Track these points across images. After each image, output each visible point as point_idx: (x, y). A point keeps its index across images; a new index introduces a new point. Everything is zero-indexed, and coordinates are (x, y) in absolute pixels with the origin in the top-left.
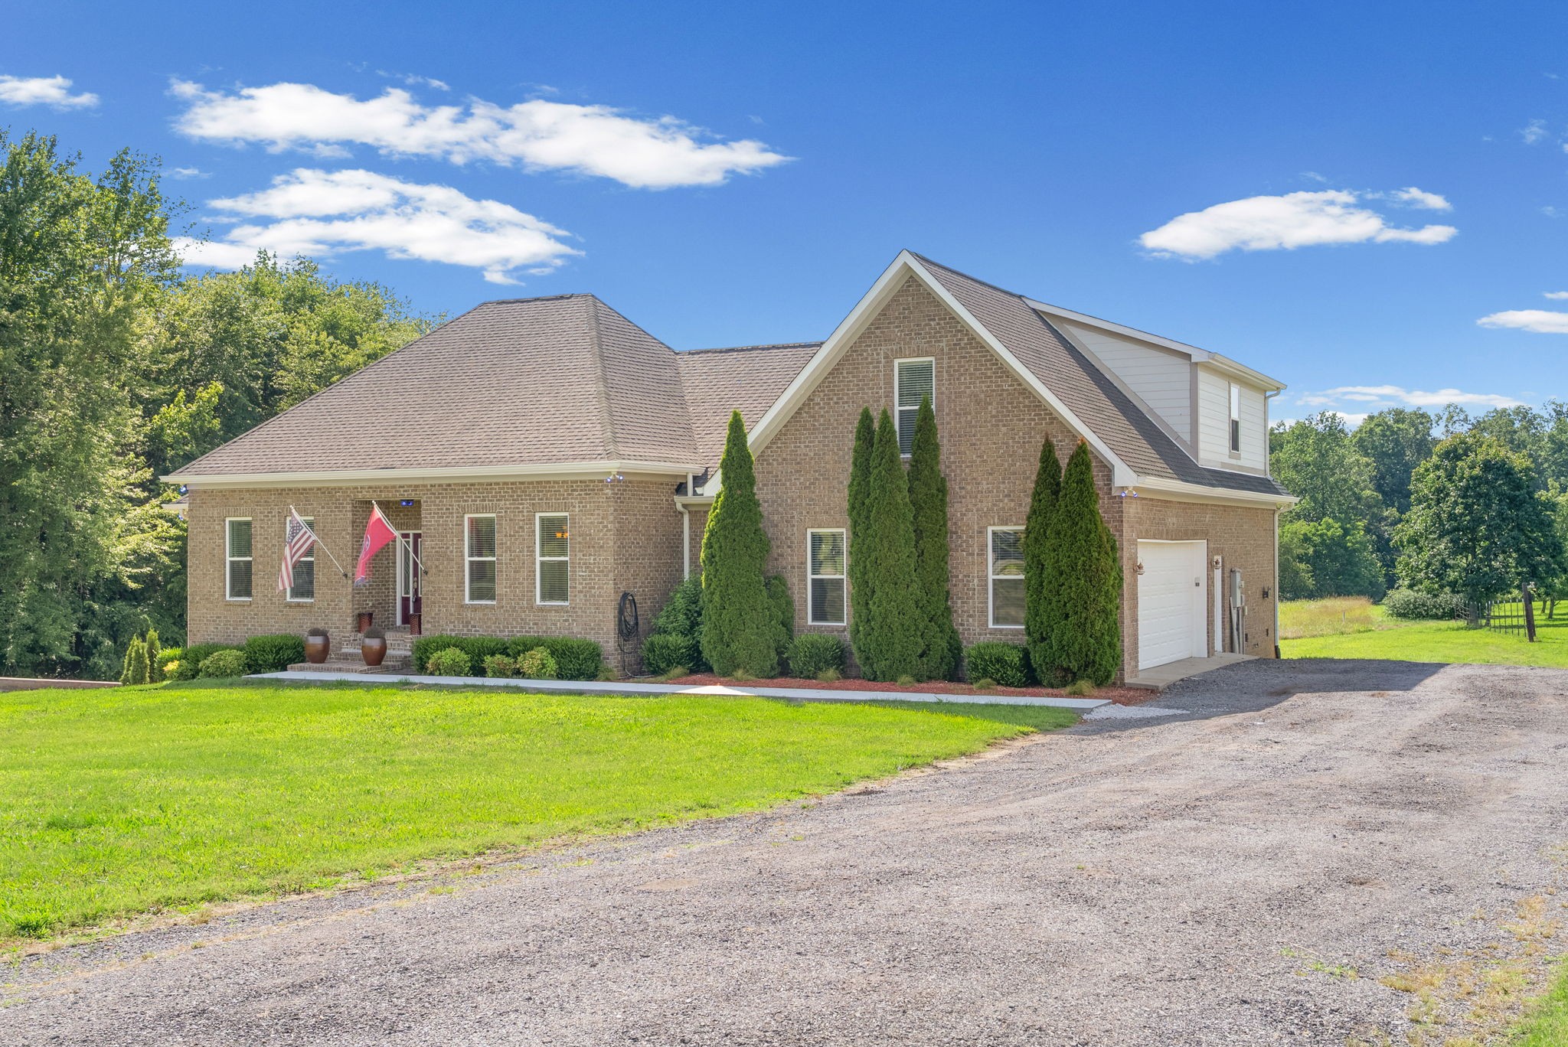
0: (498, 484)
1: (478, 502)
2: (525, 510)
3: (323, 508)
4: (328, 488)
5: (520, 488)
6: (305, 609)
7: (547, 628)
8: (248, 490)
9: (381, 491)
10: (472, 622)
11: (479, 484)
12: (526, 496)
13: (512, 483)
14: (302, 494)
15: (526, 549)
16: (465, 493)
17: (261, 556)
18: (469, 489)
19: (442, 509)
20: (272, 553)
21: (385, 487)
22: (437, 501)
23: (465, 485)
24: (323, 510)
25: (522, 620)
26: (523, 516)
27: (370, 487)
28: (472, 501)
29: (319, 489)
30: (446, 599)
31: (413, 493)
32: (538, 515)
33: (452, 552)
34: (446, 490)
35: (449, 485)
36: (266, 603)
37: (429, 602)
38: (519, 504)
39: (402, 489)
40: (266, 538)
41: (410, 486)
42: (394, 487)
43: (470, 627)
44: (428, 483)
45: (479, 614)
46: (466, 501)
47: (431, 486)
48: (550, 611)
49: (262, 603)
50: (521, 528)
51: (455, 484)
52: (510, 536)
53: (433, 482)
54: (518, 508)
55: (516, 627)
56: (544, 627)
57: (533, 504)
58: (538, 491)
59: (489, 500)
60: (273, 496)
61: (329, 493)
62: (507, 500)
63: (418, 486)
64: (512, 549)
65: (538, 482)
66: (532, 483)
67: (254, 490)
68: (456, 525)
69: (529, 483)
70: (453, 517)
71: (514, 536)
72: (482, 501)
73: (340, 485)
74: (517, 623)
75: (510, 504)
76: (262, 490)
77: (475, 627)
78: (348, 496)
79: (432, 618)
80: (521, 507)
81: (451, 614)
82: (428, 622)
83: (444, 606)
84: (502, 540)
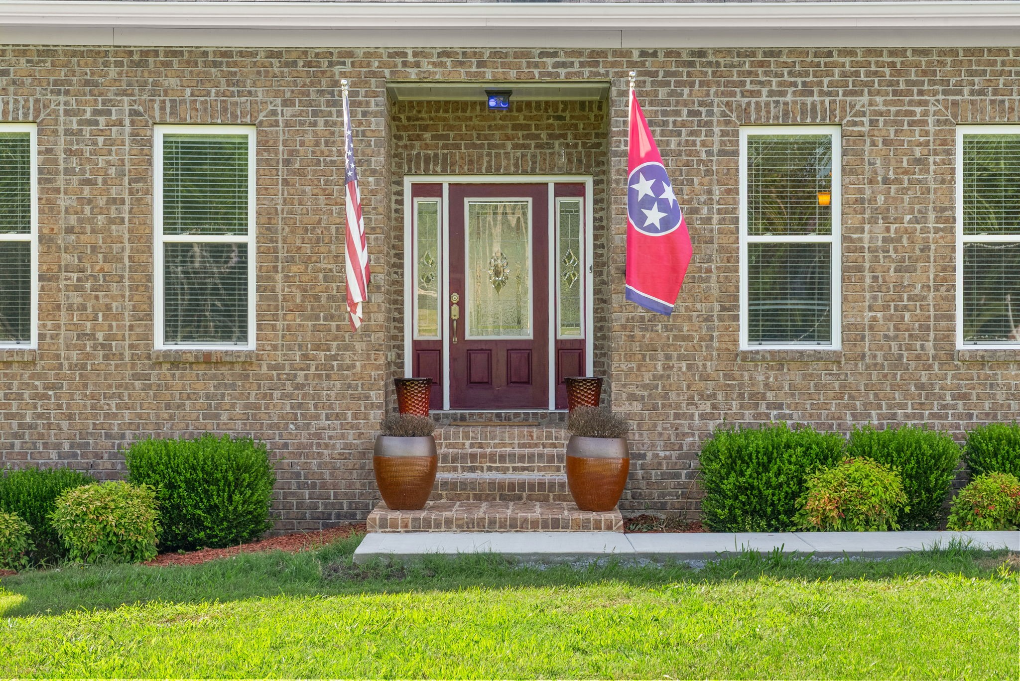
0: (849, 52)
1: (789, 98)
2: (931, 119)
3: (286, 103)
4: (305, 53)
5: (917, 65)
6: (224, 370)
7: (995, 406)
8: (22, 51)
9: (480, 64)
10: (770, 395)
11: (792, 51)
12: (932, 83)
13: (893, 52)
14: (215, 64)
15: (932, 216)
16: (750, 73)
17: (70, 230)
18: (761, 64)
19: (677, 113)
20: (111, 221)
21: (496, 54)
22: (662, 93)
23: (751, 53)
24: (288, 111)
25: (921, 387)
26: (927, 133)
27: (445, 53)
28: (771, 93)
29: (272, 54)
30: (688, 338)
31: (587, 71)
32: (961, 132)
33: (708, 220)
34: (691, 64)
35: (701, 53)
36: (88, 356)
37: (636, 346)
38: (911, 103)
39: (550, 61)
40: (88, 182)
41: (579, 53)
42: (524, 53)
43: (763, 408)
44: (634, 44)
45: (794, 376)
46: (752, 94)
47: (644, 53)
48: (1005, 364)
49: (74, 355)
50: (918, 161)
51: (717, 51)
52: (886, 181)
53: (650, 44)
54: (912, 113)
55: (903, 406)
56: (987, 405)
57: (955, 103)
58: (971, 73)
59: (822, 93)
60: (113, 72)
61: (309, 64)
62: (878, 93)
63: (602, 53)
64: (892, 213)
65: (969, 51)
66: (953, 52)
67: (47, 52)
68: (722, 153)
69: (943, 52)
70: (710, 134)
71: (898, 181)
72: (803, 93)
73: (346, 43)
74: (906, 393)
75: (886, 103)
76: (74, 52)
77: (780, 406)
78: (374, 74)
79: (645, 387)
80: (918, 110)
81: (705, 377)
82: (632, 397)
83: (680, 358)
84: (861, 191)
